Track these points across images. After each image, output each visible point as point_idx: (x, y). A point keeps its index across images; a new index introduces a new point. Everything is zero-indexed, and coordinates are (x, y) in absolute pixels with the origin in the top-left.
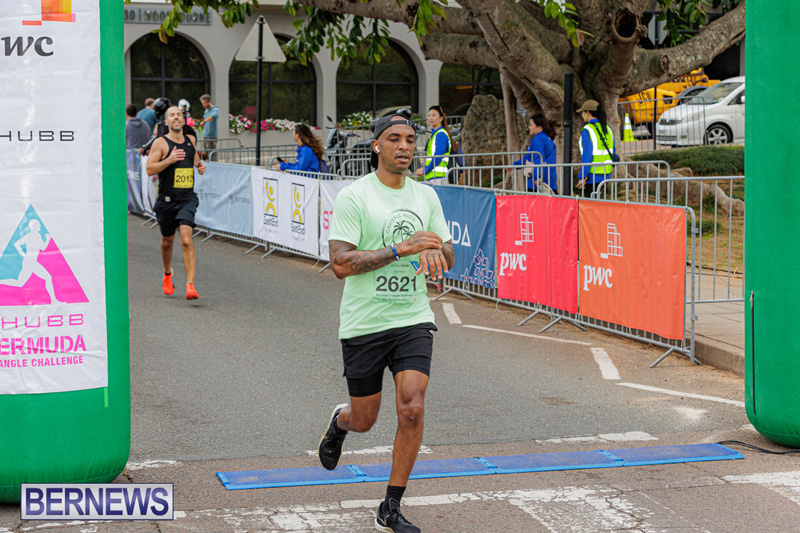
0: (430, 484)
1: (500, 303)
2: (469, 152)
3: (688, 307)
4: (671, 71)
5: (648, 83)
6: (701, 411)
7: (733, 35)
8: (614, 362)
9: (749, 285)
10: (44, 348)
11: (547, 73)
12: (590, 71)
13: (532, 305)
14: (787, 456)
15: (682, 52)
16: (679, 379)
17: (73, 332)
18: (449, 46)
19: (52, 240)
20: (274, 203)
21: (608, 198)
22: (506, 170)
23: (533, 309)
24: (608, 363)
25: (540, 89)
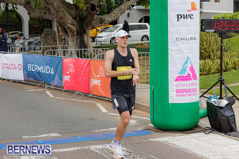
0: (64, 145)
1: (64, 91)
2: (44, 45)
4: (105, 22)
5: (99, 25)
6: (135, 121)
7: (122, 12)
8: (104, 107)
9: (152, 84)
12: (82, 22)
13: (75, 91)
14: (163, 133)
15: (108, 17)
18: (37, 13)
21: (100, 59)
22: (57, 51)
23: (76, 92)
24: (102, 108)
25: (68, 27)
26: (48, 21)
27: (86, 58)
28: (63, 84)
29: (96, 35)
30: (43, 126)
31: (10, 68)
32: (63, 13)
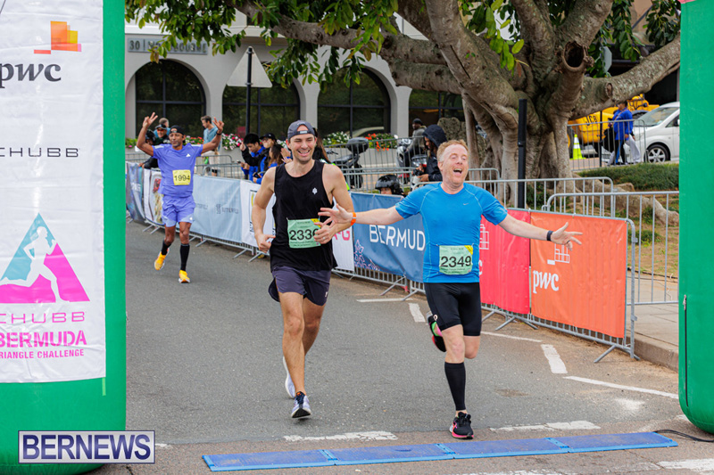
0: (394, 468)
3: (629, 308)
4: (614, 97)
5: (595, 107)
6: (639, 403)
7: (670, 65)
8: (561, 358)
9: (682, 290)
10: (49, 342)
11: (504, 100)
12: (543, 97)
13: (489, 306)
15: (624, 80)
16: (620, 373)
18: (417, 74)
19: (57, 245)
21: (558, 210)
23: (490, 309)
24: (555, 359)
25: (498, 112)
27: (525, 209)
30: (357, 407)
32: (482, 74)
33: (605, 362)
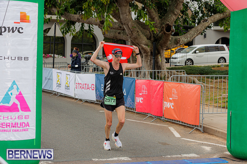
1: (136, 113)
3: (201, 115)
4: (180, 43)
5: (174, 46)
6: (210, 148)
7: (198, 33)
8: (177, 132)
10: (17, 126)
11: (144, 42)
12: (156, 42)
13: (147, 113)
14: (241, 162)
15: (184, 37)
16: (199, 137)
17: (25, 121)
18: (112, 33)
19: (20, 91)
20: (60, 80)
21: (174, 81)
22: (130, 72)
23: (148, 115)
24: (175, 132)
25: (142, 47)
26: (122, 41)
27: (160, 80)
28: (135, 106)
29: (171, 56)
31: (84, 88)
32: (137, 34)
33: (193, 133)
